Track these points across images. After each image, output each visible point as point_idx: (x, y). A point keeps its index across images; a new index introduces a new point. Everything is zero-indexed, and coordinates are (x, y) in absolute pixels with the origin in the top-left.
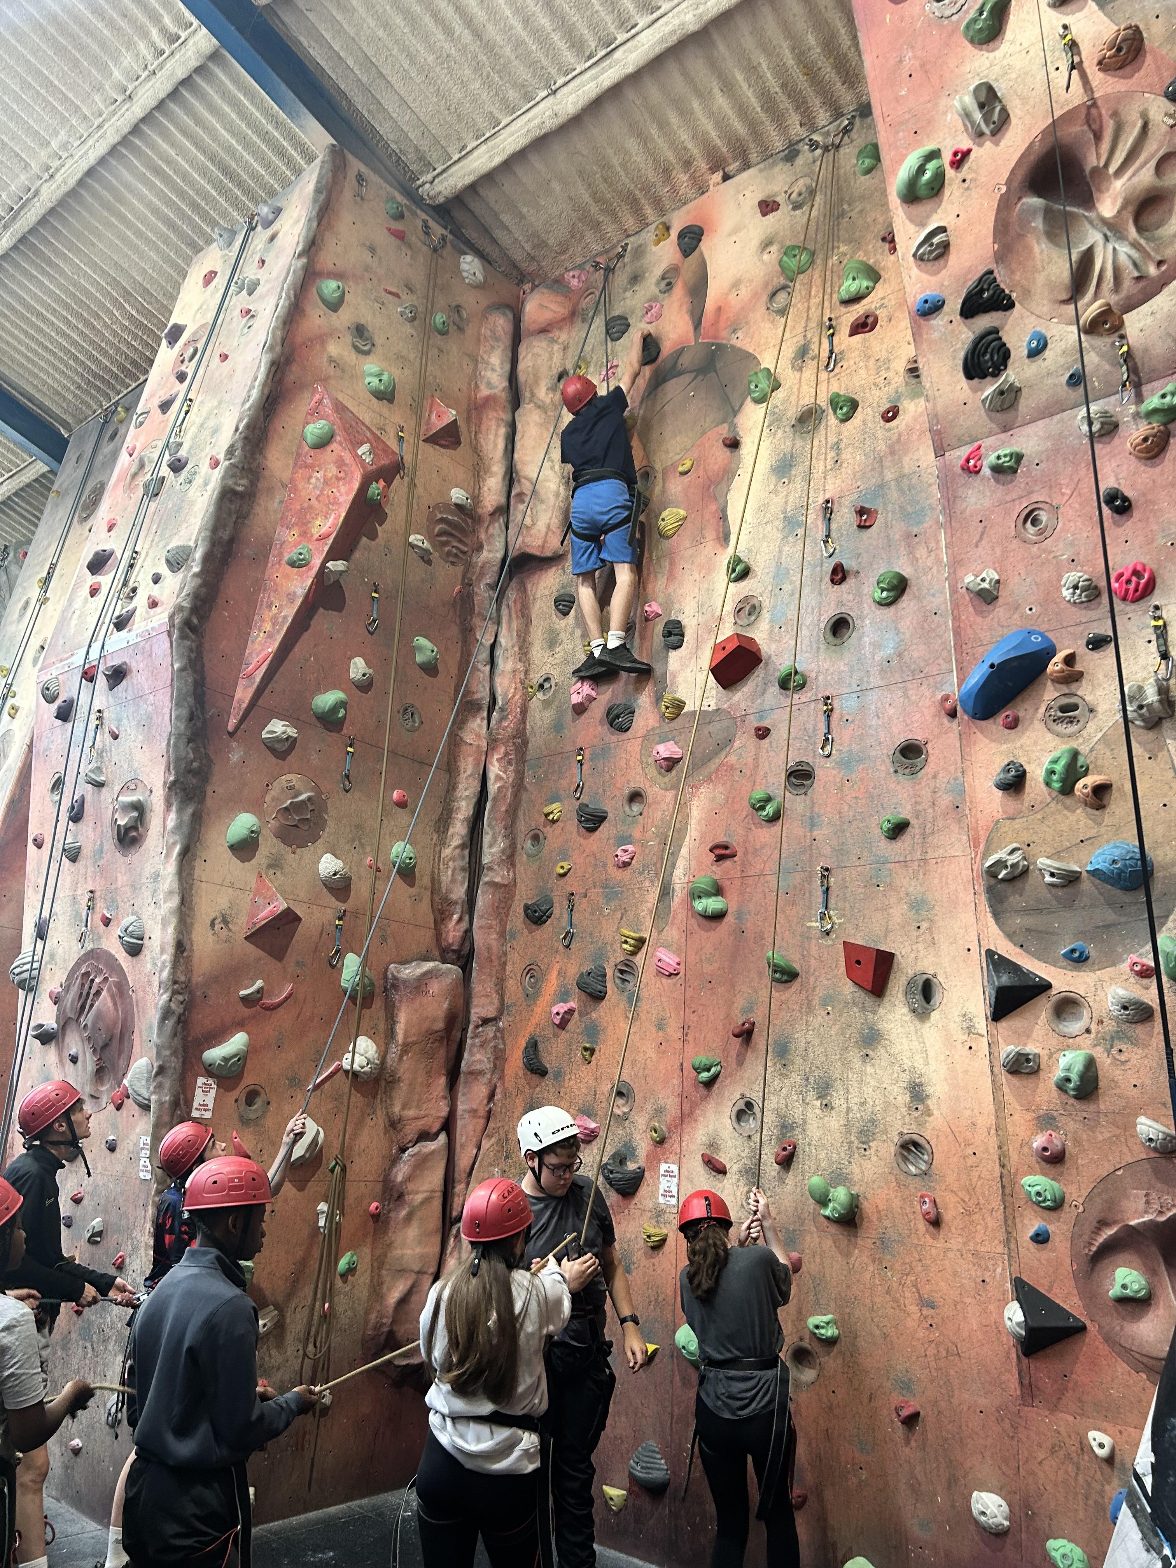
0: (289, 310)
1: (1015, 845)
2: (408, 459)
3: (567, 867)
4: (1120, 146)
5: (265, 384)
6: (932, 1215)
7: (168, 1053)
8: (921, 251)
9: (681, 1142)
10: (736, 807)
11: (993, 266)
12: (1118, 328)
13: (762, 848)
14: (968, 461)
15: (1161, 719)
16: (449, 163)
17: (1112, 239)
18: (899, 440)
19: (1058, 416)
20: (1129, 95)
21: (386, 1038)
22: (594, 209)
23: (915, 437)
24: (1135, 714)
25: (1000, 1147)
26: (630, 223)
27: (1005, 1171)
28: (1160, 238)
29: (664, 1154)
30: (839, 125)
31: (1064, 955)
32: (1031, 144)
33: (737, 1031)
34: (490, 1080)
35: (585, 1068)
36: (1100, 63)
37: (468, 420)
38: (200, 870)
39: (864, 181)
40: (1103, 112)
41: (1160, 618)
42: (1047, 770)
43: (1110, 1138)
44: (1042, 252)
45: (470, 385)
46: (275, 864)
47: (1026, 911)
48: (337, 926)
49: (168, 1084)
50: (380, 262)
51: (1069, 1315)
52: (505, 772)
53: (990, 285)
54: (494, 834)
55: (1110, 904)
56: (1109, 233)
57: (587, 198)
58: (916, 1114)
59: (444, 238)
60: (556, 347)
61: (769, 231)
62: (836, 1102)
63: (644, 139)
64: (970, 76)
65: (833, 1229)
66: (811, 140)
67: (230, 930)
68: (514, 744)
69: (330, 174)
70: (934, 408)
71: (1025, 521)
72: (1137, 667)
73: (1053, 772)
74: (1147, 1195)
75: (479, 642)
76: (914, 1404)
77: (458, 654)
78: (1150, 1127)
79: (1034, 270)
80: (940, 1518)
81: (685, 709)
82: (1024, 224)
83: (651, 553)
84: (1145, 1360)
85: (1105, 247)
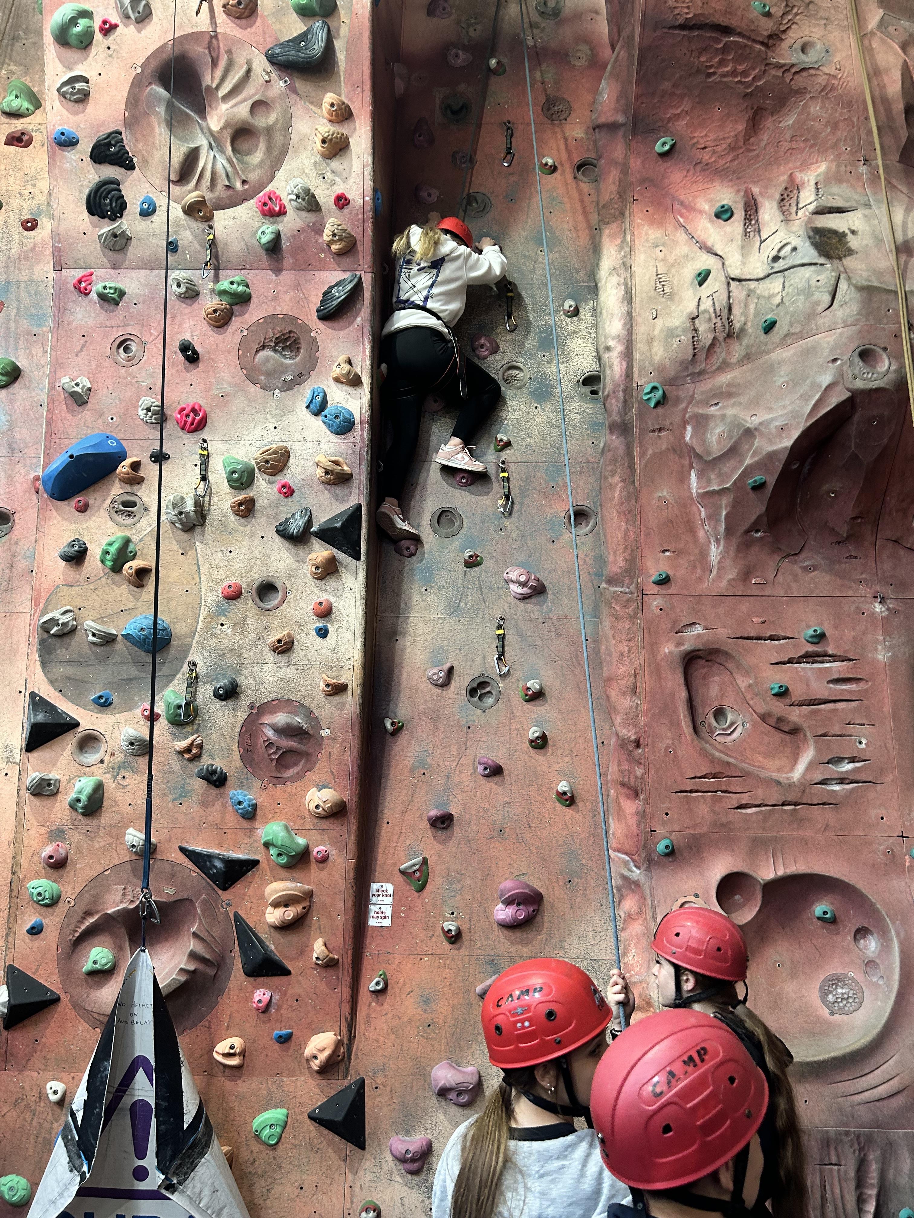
1: (68, 608)
4: (229, 78)
8: (64, 89)
11: (122, 130)
12: (208, 218)
14: (80, 282)
15: (194, 525)
17: (215, 149)
18: (33, 249)
20: (241, 42)
24: (176, 518)
25: (14, 857)
27: (15, 877)
28: (247, 163)
31: (93, 700)
32: (167, 43)
36: (225, 6)
40: (221, 46)
41: (205, 449)
42: (103, 550)
43: (104, 846)
44: (160, 134)
47: (70, 662)
51: (48, 990)
53: (117, 142)
55: (135, 662)
56: (213, 143)
70: (58, 227)
71: (119, 347)
72: (183, 483)
73: (108, 553)
74: (125, 889)
78: (134, 836)
79: (153, 146)
82: (150, 105)
84: (102, 1018)
85: (208, 153)
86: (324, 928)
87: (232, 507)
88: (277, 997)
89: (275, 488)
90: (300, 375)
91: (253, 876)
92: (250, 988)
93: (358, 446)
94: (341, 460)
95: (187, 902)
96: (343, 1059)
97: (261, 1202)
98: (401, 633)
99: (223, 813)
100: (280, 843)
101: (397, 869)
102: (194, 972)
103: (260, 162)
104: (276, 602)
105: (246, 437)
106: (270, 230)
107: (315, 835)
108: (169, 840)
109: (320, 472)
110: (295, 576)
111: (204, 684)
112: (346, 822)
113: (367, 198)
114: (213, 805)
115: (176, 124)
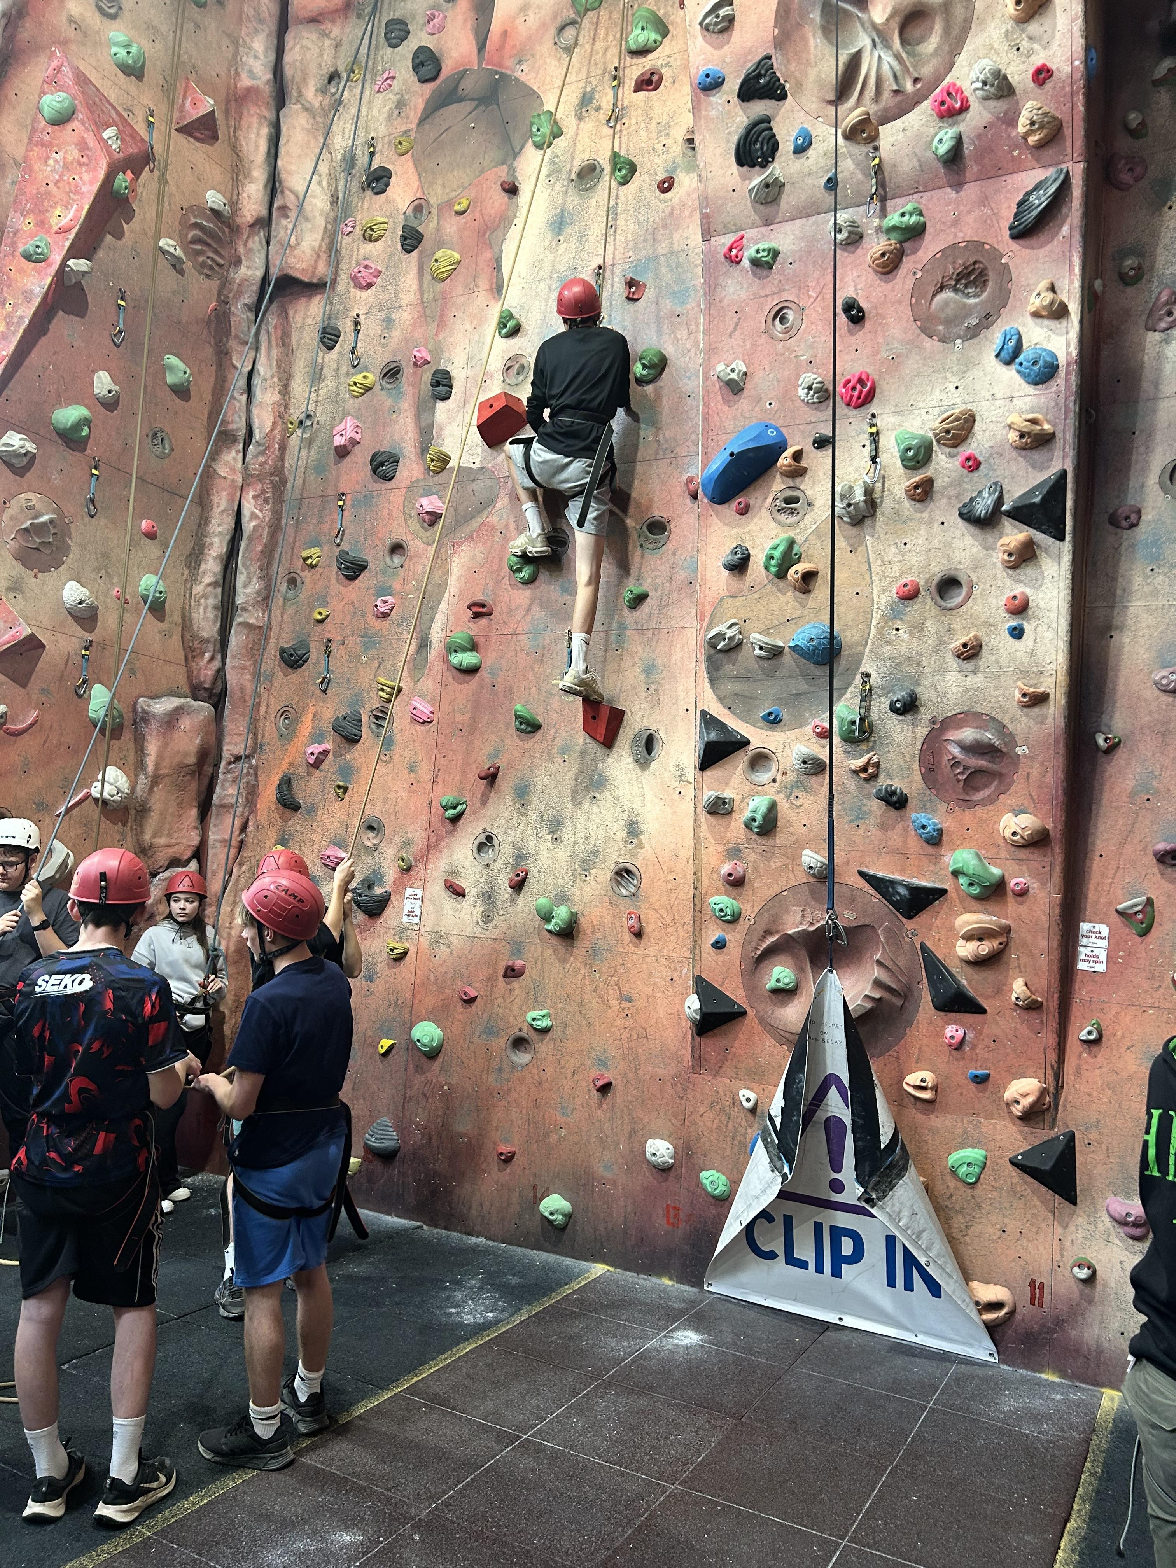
1: (734, 621)
2: (159, 149)
3: (325, 614)
6: (636, 928)
8: (707, 21)
9: (425, 870)
10: (495, 567)
11: (772, 52)
12: (874, 138)
14: (730, 250)
15: (864, 517)
17: (879, 46)
18: (671, 214)
19: (814, 218)
21: (135, 769)
23: (687, 213)
24: (844, 511)
25: (695, 874)
27: (697, 893)
28: (919, 55)
29: (409, 880)
31: (762, 717)
33: (483, 774)
34: (243, 814)
35: (338, 804)
37: (227, 112)
41: (875, 425)
42: (767, 555)
43: (781, 866)
44: (816, 47)
46: (17, 588)
47: (737, 679)
48: (83, 656)
51: (735, 1003)
52: (261, 511)
53: (767, 71)
54: (248, 574)
55: (804, 676)
56: (877, 39)
58: (630, 847)
60: (327, 43)
62: (565, 837)
65: (554, 941)
68: (272, 482)
70: (705, 190)
71: (774, 318)
72: (850, 469)
73: (772, 558)
74: (803, 911)
75: (235, 368)
76: (609, 1076)
77: (213, 379)
78: (812, 858)
79: (808, 63)
80: (620, 1161)
81: (450, 465)
82: (804, 14)
83: (422, 294)
84: (787, 1035)
85: (872, 54)
86: (1025, 967)
87: (906, 491)
88: (972, 1036)
89: (957, 462)
90: (988, 316)
91: (941, 905)
92: (940, 1023)
93: (1062, 395)
94: (1039, 416)
95: (869, 929)
96: (1048, 1109)
97: (959, 1236)
98: (1117, 628)
99: (905, 837)
100: (971, 872)
101: (1113, 909)
102: (880, 1000)
103: (936, 50)
104: (960, 599)
105: (921, 405)
106: (949, 135)
107: (1012, 866)
108: (848, 863)
109: (1013, 436)
110: (983, 567)
111: (879, 697)
112: (1049, 852)
113: (1077, 63)
114: (893, 829)
115: (833, 28)
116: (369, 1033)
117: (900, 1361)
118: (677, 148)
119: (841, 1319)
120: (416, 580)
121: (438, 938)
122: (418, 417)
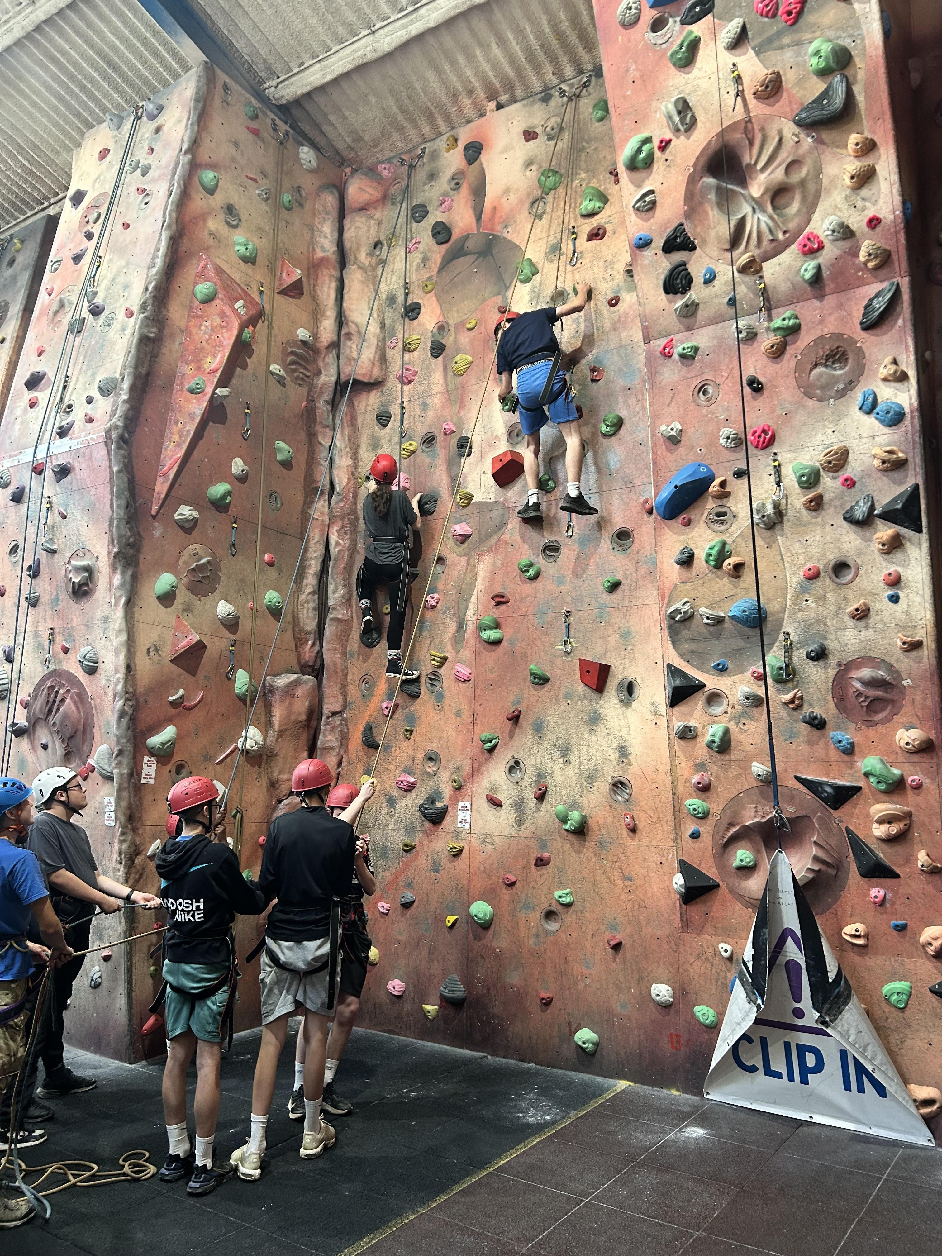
0: (181, 196)
1: (686, 600)
2: (267, 307)
4: (765, 151)
5: (166, 255)
6: (631, 826)
7: (124, 740)
8: (638, 204)
9: (472, 788)
10: (509, 569)
11: (683, 221)
12: (759, 271)
13: (527, 597)
14: (664, 349)
15: (775, 523)
16: (290, 74)
17: (757, 211)
18: (619, 320)
19: (722, 324)
20: (772, 117)
21: (266, 727)
22: (400, 117)
23: (629, 320)
24: (760, 521)
25: (673, 783)
26: (427, 130)
27: (675, 797)
28: (785, 216)
29: (461, 796)
30: (581, 80)
31: (713, 667)
32: (710, 141)
33: (510, 716)
34: (339, 753)
35: (406, 743)
36: (755, 94)
37: (308, 276)
38: (138, 614)
39: (598, 128)
40: (755, 127)
41: (777, 460)
42: (707, 553)
43: (737, 775)
44: (713, 215)
45: (308, 248)
46: (188, 609)
47: (692, 640)
48: (231, 651)
49: (125, 761)
50: (242, 155)
51: (710, 878)
52: (343, 540)
53: (681, 233)
54: (336, 584)
55: (741, 636)
56: (755, 207)
57: (395, 108)
58: (622, 765)
59: (287, 133)
60: (372, 222)
61: (530, 154)
62: (573, 759)
63: (440, 72)
64: (672, 88)
65: (570, 837)
66: (560, 89)
67: (160, 655)
68: (349, 519)
69: (205, 87)
70: (644, 311)
71: (699, 392)
72: (761, 491)
73: (711, 555)
74: (756, 807)
75: (321, 444)
76: (619, 937)
77: (306, 453)
78: (759, 768)
79: (709, 227)
80: (633, 1001)
81: (474, 501)
82: (704, 195)
83: (447, 386)
84: (751, 901)
85: (753, 217)
86: (926, 842)
87: (804, 504)
88: (891, 895)
89: (839, 482)
90: (851, 382)
91: (858, 799)
92: (866, 886)
93: (910, 433)
94: (895, 448)
95: (806, 819)
97: (896, 1050)
99: (827, 749)
100: (878, 773)
102: (819, 871)
103: (798, 211)
104: (849, 577)
105: (809, 445)
106: (812, 265)
107: (908, 767)
108: (786, 771)
109: (877, 463)
110: (865, 554)
111: (798, 649)
112: (935, 757)
113: (897, 213)
114: (817, 744)
115: (725, 203)
116: (438, 911)
117: (859, 1147)
118: (620, 277)
119: (811, 1117)
120: (454, 581)
121: (485, 838)
122: (449, 469)
